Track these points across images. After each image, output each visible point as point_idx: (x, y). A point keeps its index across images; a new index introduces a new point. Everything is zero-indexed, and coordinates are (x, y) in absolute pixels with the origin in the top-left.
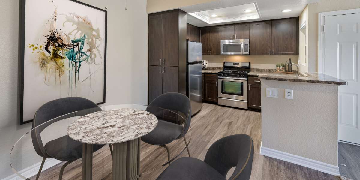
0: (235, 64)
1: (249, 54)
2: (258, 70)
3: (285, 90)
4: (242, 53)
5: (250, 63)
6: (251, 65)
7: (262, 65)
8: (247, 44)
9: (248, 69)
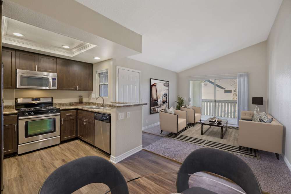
0: (33, 100)
1: (57, 89)
2: (60, 104)
3: (126, 113)
4: (50, 87)
5: (52, 98)
6: (54, 100)
7: (63, 99)
8: (55, 79)
9: (51, 104)
